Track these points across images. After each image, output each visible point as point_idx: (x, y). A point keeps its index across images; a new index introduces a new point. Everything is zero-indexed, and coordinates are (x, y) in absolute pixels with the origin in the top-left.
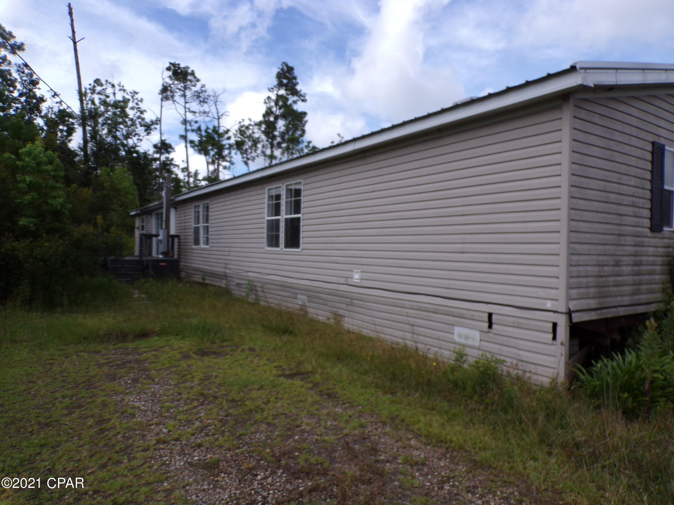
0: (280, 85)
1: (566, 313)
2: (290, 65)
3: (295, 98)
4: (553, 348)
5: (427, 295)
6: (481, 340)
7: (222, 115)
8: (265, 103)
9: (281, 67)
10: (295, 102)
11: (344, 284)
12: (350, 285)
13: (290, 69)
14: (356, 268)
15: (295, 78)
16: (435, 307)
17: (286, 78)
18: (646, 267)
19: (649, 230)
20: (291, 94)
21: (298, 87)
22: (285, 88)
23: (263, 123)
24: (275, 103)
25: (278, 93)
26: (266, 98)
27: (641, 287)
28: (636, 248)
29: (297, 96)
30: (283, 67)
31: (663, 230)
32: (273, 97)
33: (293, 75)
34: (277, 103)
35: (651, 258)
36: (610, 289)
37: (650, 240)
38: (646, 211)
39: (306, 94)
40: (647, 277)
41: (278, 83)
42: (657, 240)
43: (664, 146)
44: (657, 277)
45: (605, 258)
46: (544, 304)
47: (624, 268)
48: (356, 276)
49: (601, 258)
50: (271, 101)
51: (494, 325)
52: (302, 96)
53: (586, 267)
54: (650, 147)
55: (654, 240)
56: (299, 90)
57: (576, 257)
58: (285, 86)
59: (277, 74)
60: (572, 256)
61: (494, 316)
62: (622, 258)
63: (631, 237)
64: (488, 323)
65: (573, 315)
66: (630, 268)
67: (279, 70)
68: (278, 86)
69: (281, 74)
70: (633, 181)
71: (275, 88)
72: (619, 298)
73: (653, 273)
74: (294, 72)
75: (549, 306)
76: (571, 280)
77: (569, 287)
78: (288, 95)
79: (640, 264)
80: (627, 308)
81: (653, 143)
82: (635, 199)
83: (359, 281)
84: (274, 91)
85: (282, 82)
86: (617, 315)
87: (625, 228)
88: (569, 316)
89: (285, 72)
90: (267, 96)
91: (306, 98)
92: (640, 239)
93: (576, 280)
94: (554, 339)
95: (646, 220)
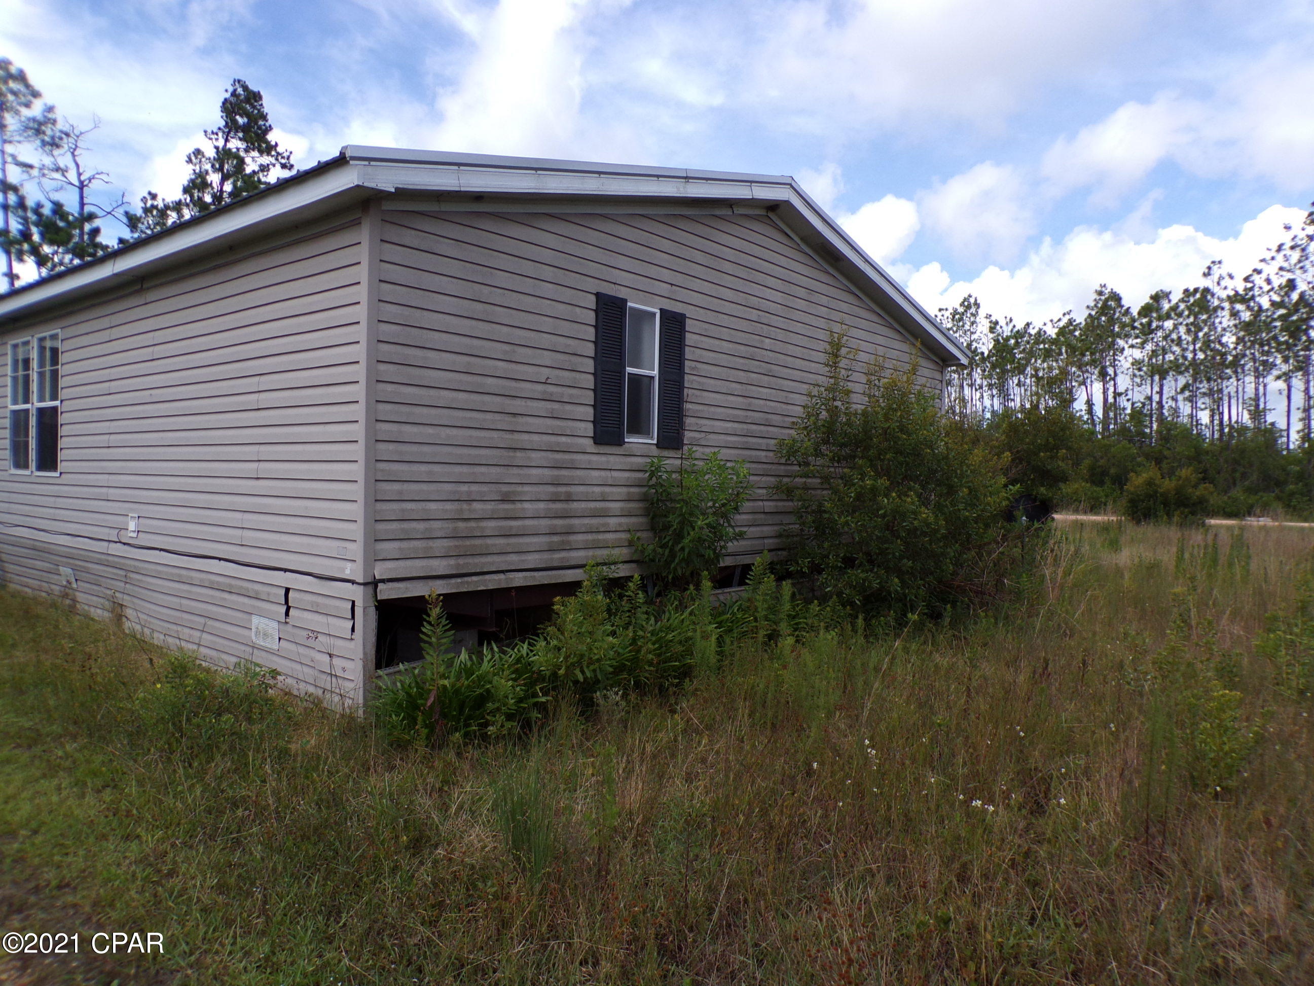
0: (231, 128)
1: (365, 584)
2: (253, 87)
3: (266, 160)
4: (351, 645)
5: (220, 559)
6: (280, 639)
7: (90, 180)
8: (190, 161)
9: (231, 89)
10: (264, 168)
11: (116, 542)
12: (125, 544)
13: (254, 97)
14: (132, 510)
15: (264, 117)
16: (227, 581)
17: (244, 113)
18: (583, 505)
19: (591, 441)
20: (253, 150)
21: (271, 137)
22: (241, 135)
23: (187, 205)
24: (213, 166)
25: (225, 145)
26: (191, 150)
27: (572, 538)
28: (556, 472)
29: (269, 154)
30: (235, 90)
31: (625, 442)
32: (211, 153)
33: (259, 110)
34: (217, 166)
35: (597, 489)
36: (489, 541)
37: (594, 458)
38: (581, 409)
39: (291, 153)
40: (586, 521)
41: (227, 123)
42: (611, 458)
43: (624, 301)
44: (613, 522)
45: (474, 488)
46: (343, 569)
47: (527, 505)
48: (132, 526)
49: (464, 488)
50: (203, 160)
51: (291, 610)
52: (283, 158)
53: (423, 504)
54: (591, 302)
55: (603, 459)
56: (273, 143)
57: (396, 487)
58: (243, 131)
59: (224, 103)
60: (380, 484)
61: (291, 594)
62: (519, 489)
63: (543, 453)
64: (285, 607)
65: (381, 586)
66: (542, 505)
67: (228, 95)
68: (227, 130)
69: (231, 103)
70: (547, 358)
71: (220, 134)
72: (514, 557)
73: (604, 514)
74: (262, 105)
75: (348, 572)
76: (381, 526)
77: (373, 539)
78: (247, 150)
79: (569, 499)
80: (532, 574)
81: (598, 295)
82: (551, 389)
83: (134, 535)
84: (217, 139)
85: (235, 122)
86: (504, 585)
87: (525, 437)
88: (370, 589)
89: (242, 101)
90: (196, 147)
91: (292, 162)
92: (567, 457)
93: (394, 526)
94: (353, 630)
95: (582, 425)
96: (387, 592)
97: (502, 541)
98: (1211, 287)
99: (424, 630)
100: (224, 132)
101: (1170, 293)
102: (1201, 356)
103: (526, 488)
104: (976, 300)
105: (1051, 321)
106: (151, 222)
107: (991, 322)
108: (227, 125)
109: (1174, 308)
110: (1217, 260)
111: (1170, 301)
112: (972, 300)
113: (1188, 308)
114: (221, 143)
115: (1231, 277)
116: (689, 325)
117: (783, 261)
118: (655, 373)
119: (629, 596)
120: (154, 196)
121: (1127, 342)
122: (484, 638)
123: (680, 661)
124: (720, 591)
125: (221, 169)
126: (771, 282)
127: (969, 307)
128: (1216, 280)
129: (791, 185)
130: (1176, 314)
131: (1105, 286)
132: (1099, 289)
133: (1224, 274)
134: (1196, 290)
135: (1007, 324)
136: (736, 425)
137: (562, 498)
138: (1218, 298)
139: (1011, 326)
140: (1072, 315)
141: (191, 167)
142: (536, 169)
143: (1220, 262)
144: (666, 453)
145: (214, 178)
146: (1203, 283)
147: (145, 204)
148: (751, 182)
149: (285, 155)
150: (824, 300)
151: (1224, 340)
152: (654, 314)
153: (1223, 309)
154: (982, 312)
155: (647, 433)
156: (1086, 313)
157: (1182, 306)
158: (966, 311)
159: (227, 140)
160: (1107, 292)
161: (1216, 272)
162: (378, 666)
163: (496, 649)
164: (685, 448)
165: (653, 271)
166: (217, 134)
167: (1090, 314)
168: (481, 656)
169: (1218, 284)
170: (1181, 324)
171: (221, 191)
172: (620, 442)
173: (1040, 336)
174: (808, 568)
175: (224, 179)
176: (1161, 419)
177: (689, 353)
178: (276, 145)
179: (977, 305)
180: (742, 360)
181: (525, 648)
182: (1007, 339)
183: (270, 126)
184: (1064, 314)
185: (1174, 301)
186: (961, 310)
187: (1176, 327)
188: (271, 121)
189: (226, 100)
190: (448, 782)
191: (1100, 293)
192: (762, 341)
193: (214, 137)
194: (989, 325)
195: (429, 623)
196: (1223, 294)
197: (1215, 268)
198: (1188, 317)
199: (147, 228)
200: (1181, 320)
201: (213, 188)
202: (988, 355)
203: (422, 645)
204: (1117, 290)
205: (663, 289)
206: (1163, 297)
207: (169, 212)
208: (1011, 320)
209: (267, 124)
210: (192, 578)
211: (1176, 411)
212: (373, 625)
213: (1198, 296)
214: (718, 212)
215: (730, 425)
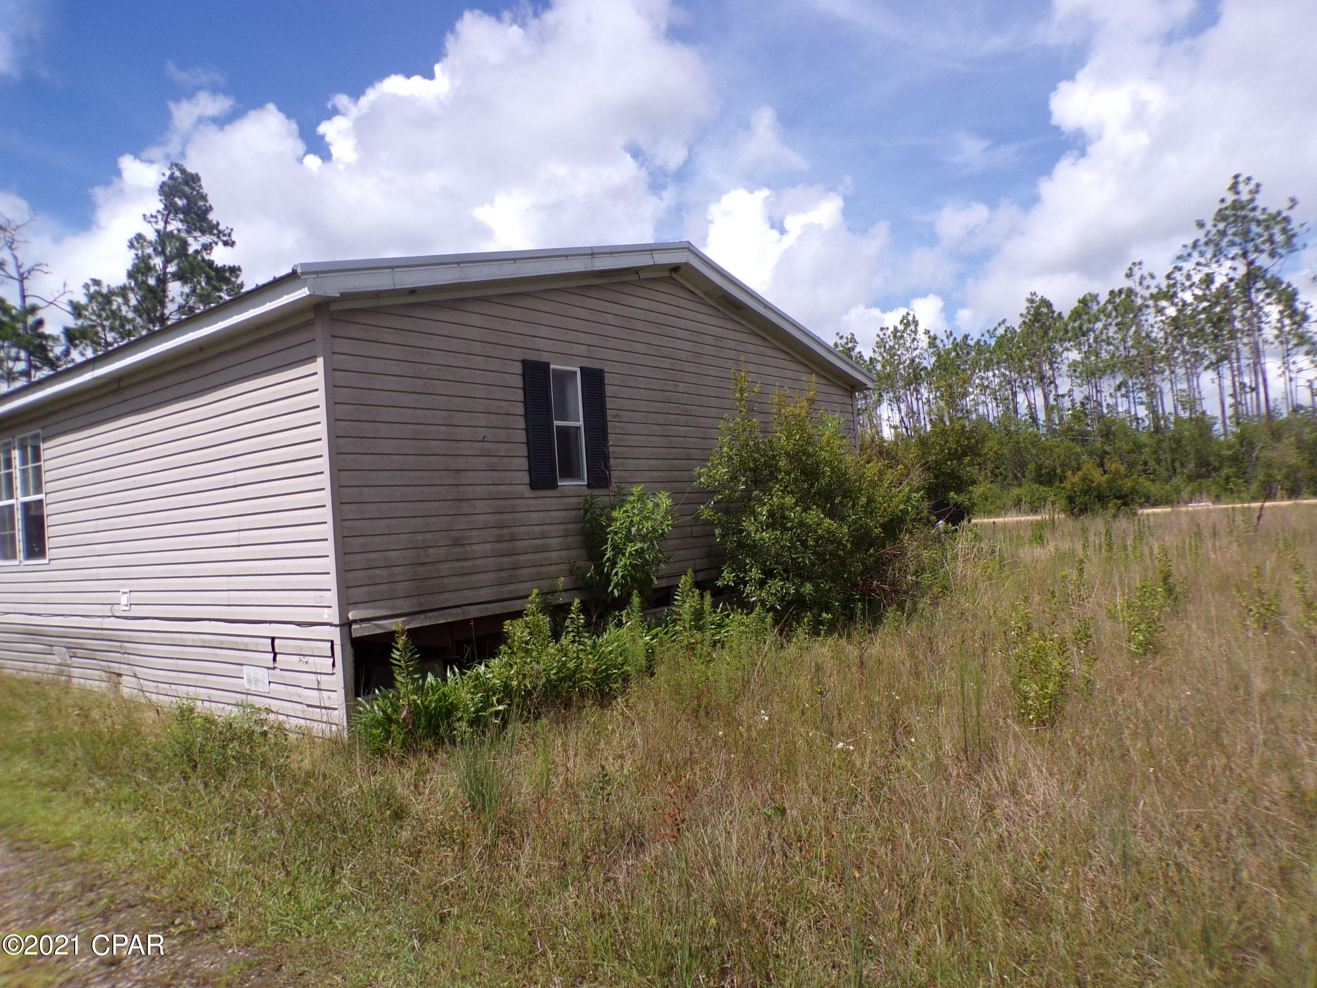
0: (170, 209)
1: (341, 625)
2: (191, 170)
3: (207, 239)
4: (333, 679)
5: (210, 620)
6: (269, 682)
7: (29, 271)
8: (132, 246)
9: (168, 173)
10: (207, 247)
11: (110, 617)
12: (118, 617)
13: (192, 180)
14: (123, 586)
15: (204, 198)
17: (183, 195)
18: (526, 543)
19: (528, 487)
20: (195, 230)
21: (212, 217)
22: (181, 216)
23: (132, 289)
24: (155, 250)
25: (165, 227)
26: (132, 235)
27: (519, 572)
28: (498, 517)
29: (211, 233)
30: (173, 174)
31: (558, 486)
32: (151, 236)
33: (198, 192)
34: (160, 249)
35: (537, 529)
36: (445, 581)
37: (532, 502)
38: (517, 460)
39: (232, 230)
40: (530, 556)
41: (165, 205)
42: (546, 500)
43: (548, 364)
44: (554, 555)
45: (429, 536)
46: (321, 615)
47: (475, 547)
48: (124, 600)
49: (420, 537)
50: (145, 244)
51: (278, 656)
52: (224, 235)
53: (386, 553)
54: (518, 368)
55: (541, 501)
56: (215, 222)
57: (361, 540)
58: (183, 213)
59: (161, 187)
60: (347, 540)
61: (277, 642)
62: (468, 533)
63: (486, 501)
64: (272, 655)
65: (354, 626)
66: (488, 546)
67: (165, 179)
68: (166, 213)
69: (169, 187)
70: (483, 420)
71: (160, 217)
72: (468, 593)
73: (545, 549)
74: (200, 186)
75: (325, 616)
76: (351, 575)
77: (344, 587)
78: (189, 232)
79: (513, 538)
80: (486, 606)
81: (524, 362)
82: (488, 445)
83: (127, 608)
84: (156, 222)
85: (174, 205)
86: (461, 618)
87: (469, 489)
88: (346, 629)
89: (179, 183)
90: (138, 231)
91: (234, 238)
92: (507, 502)
93: (361, 574)
94: (334, 665)
95: (520, 474)
96: (358, 631)
97: (456, 580)
98: (1133, 287)
99: (394, 656)
100: (163, 215)
101: (1098, 295)
102: (1134, 352)
103: (474, 533)
104: (914, 317)
105: (988, 332)
106: (95, 308)
107: (929, 337)
108: (166, 208)
109: (1103, 311)
110: (1137, 261)
111: (1098, 303)
112: (910, 318)
113: (1116, 309)
114: (161, 225)
115: (1152, 277)
116: (608, 379)
117: (690, 315)
118: (581, 423)
119: (572, 618)
120: (97, 282)
121: (1062, 346)
122: (447, 663)
123: (619, 669)
124: (655, 610)
125: (163, 253)
126: (681, 334)
127: (907, 325)
128: (1137, 280)
129: (688, 248)
130: (1105, 316)
131: (1035, 294)
132: (1030, 297)
133: (1146, 274)
134: (1121, 291)
135: (948, 337)
136: (659, 462)
137: (507, 539)
138: (1142, 297)
139: (951, 339)
140: (1008, 324)
141: (133, 252)
142: (459, 263)
143: (1140, 263)
144: (596, 492)
145: (157, 262)
146: (1126, 284)
147: (88, 290)
148: (652, 250)
149: (226, 232)
150: (732, 344)
151: (1153, 335)
152: (575, 373)
153: (1148, 307)
154: (921, 329)
155: (579, 477)
156: (1021, 320)
157: (1110, 307)
158: (905, 329)
159: (166, 222)
160: (1037, 299)
161: (1137, 273)
162: (357, 694)
163: (456, 670)
164: (613, 485)
165: (571, 336)
166: (156, 217)
167: (1024, 322)
168: (445, 679)
169: (1141, 284)
170: (1110, 324)
171: (165, 273)
172: (554, 486)
173: (980, 347)
174: (734, 581)
175: (167, 261)
176: (1102, 416)
177: (609, 404)
178: (218, 224)
179: (916, 323)
180: (660, 405)
181: (482, 668)
182: (948, 353)
183: (210, 206)
184: (999, 325)
185: (1102, 302)
186: (901, 327)
187: (1106, 327)
188: (211, 201)
189: (164, 183)
190: (421, 774)
191: (1031, 301)
192: (677, 386)
193: (153, 220)
194: (928, 340)
195: (398, 649)
196: (1147, 294)
197: (1136, 269)
198: (1116, 317)
199: (91, 314)
200: (1110, 320)
201: (156, 271)
202: (932, 370)
203: (394, 668)
204: (1048, 297)
205: (582, 350)
206: (1092, 301)
207: (114, 298)
208: (951, 334)
209: (208, 205)
210: (184, 640)
211: (1113, 408)
212: (351, 659)
213: (1123, 296)
214: (625, 279)
215: (653, 462)
